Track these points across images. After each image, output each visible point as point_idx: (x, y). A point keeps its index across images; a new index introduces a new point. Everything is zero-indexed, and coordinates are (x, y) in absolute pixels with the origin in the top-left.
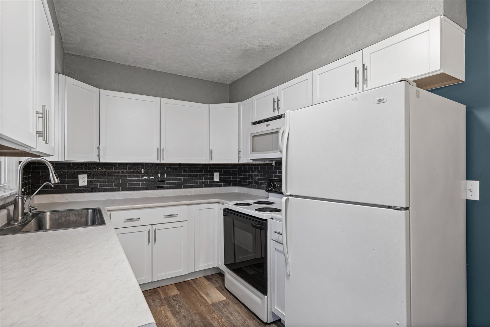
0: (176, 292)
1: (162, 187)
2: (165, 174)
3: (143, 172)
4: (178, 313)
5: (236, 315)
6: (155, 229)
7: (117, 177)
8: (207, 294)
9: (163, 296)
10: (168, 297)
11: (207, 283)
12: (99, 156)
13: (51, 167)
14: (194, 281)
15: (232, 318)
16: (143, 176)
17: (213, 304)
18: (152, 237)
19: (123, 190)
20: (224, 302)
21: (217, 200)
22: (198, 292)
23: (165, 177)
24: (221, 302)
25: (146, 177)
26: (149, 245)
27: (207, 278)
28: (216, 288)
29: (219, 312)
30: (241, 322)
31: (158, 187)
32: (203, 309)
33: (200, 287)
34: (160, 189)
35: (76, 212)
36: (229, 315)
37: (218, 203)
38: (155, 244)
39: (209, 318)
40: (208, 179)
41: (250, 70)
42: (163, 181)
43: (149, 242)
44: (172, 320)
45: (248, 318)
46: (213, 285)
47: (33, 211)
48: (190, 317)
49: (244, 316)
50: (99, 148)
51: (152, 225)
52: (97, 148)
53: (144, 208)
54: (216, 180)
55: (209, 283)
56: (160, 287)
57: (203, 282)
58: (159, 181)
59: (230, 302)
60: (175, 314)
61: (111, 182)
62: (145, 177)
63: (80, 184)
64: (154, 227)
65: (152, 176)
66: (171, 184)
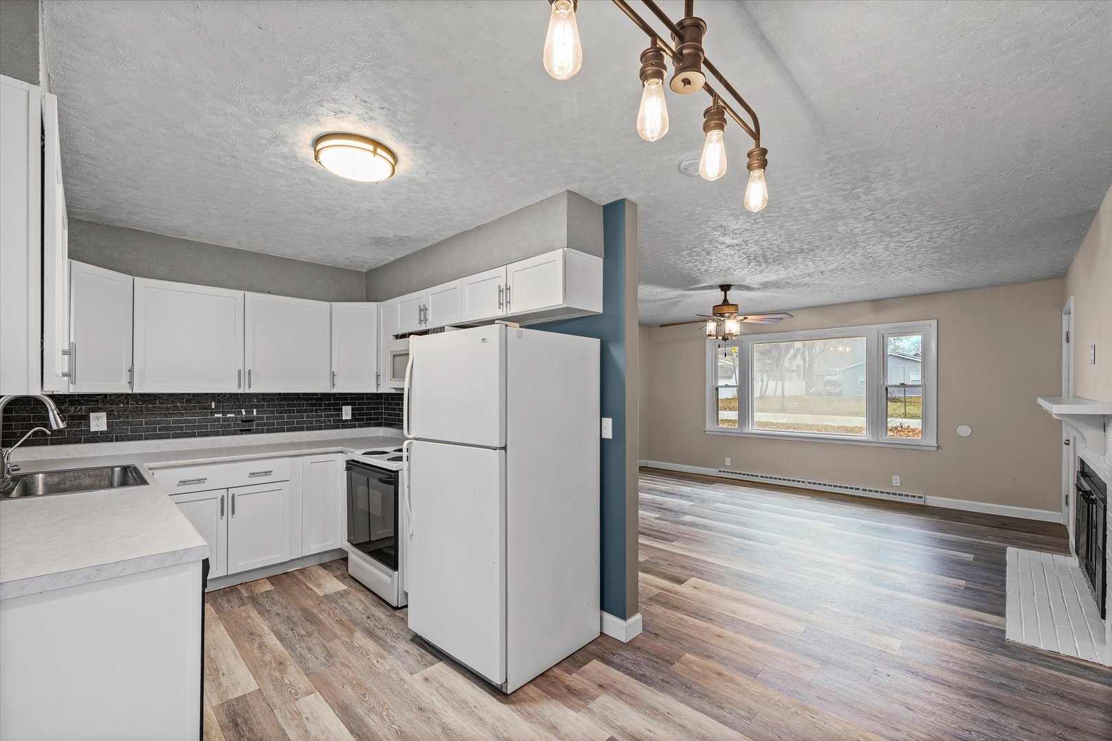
0: (268, 587)
1: (249, 430)
2: (255, 410)
3: (213, 407)
4: (268, 611)
5: (357, 604)
6: (233, 495)
7: (166, 416)
8: (319, 586)
9: (245, 594)
10: (254, 595)
11: (321, 571)
12: (131, 383)
13: (51, 405)
14: (301, 571)
15: (350, 608)
16: (212, 413)
17: (326, 596)
18: (228, 506)
19: (176, 436)
20: (343, 592)
21: (340, 449)
22: (305, 584)
23: (255, 414)
24: (339, 593)
25: (220, 415)
26: (221, 519)
27: (324, 566)
28: (335, 576)
29: (333, 604)
30: (362, 610)
31: (242, 430)
32: (309, 603)
33: (310, 577)
34: (247, 434)
35: (91, 473)
36: (347, 605)
37: (342, 452)
38: (232, 517)
39: (315, 611)
40: (332, 416)
41: (392, 259)
42: (251, 421)
43: (222, 514)
44: (257, 620)
45: (374, 606)
46: (331, 574)
47: (13, 473)
48: (286, 614)
49: (368, 605)
50: (131, 371)
51: (228, 489)
52: (129, 371)
53: (214, 463)
54: (344, 418)
55: (326, 572)
56: (241, 584)
57: (316, 572)
58: (243, 421)
59: (353, 591)
60: (263, 612)
61: (153, 423)
62: (216, 415)
63: (93, 428)
64: (231, 491)
65: (231, 413)
66: (265, 424)
